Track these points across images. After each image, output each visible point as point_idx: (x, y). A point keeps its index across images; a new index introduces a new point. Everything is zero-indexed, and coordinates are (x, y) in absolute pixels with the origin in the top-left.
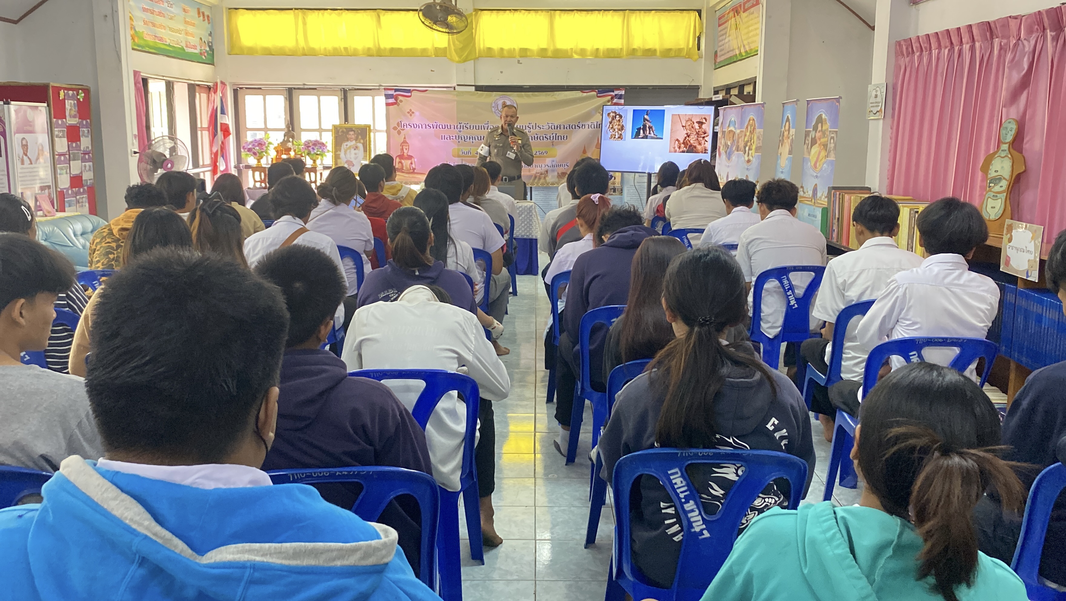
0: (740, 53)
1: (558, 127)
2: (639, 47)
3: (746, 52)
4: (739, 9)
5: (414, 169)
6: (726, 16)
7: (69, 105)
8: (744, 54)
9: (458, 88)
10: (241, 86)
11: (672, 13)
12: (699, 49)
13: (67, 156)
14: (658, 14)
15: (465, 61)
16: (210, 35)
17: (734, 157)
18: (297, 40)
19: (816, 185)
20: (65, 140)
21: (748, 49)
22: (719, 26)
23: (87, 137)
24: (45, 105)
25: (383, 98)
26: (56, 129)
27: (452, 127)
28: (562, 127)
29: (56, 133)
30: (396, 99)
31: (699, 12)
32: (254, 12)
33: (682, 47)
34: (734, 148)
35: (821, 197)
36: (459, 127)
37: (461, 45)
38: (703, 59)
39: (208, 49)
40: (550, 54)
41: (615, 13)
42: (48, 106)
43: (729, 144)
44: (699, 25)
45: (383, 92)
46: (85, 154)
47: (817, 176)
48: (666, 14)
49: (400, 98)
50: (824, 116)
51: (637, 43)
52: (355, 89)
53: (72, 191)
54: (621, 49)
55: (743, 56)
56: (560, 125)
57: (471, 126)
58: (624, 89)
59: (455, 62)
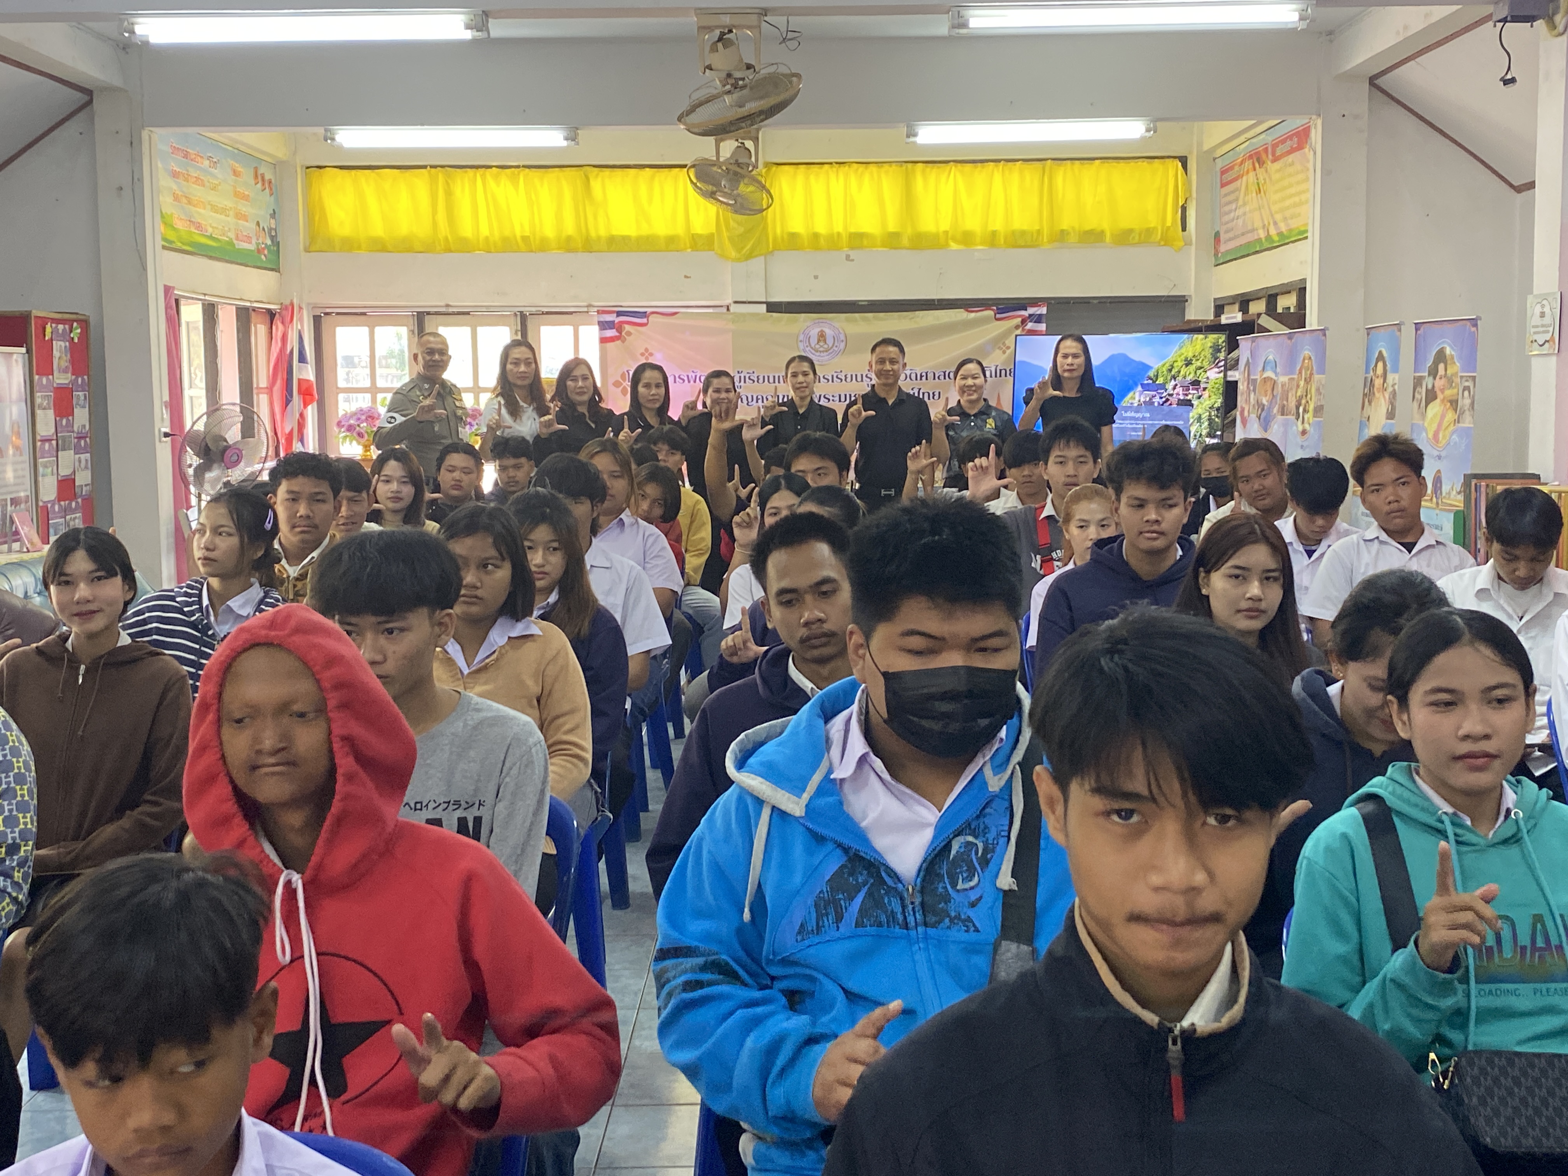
0: (1268, 237)
1: (922, 377)
2: (1073, 228)
3: (1280, 234)
4: (1264, 156)
6: (1237, 168)
7: (59, 348)
8: (1276, 238)
9: (734, 308)
10: (328, 310)
11: (1132, 163)
12: (1184, 229)
13: (54, 442)
14: (1107, 165)
15: (749, 257)
16: (273, 215)
17: (1276, 426)
18: (435, 224)
19: (1439, 471)
20: (51, 413)
21: (1283, 228)
22: (1223, 185)
23: (84, 407)
24: (23, 350)
25: (596, 328)
26: (39, 394)
29: (38, 401)
30: (620, 330)
31: (1184, 161)
32: (353, 172)
33: (1152, 225)
34: (1275, 410)
35: (1449, 493)
37: (742, 230)
38: (1193, 247)
39: (269, 242)
40: (905, 242)
41: (1027, 166)
42: (28, 352)
43: (1265, 401)
44: (1184, 184)
46: (79, 438)
47: (1439, 457)
48: (1122, 164)
49: (627, 328)
50: (1448, 351)
51: (1067, 221)
52: (543, 313)
53: (60, 505)
54: (1038, 232)
55: (1273, 241)
56: (926, 373)
57: (760, 378)
58: (1046, 305)
59: (730, 260)
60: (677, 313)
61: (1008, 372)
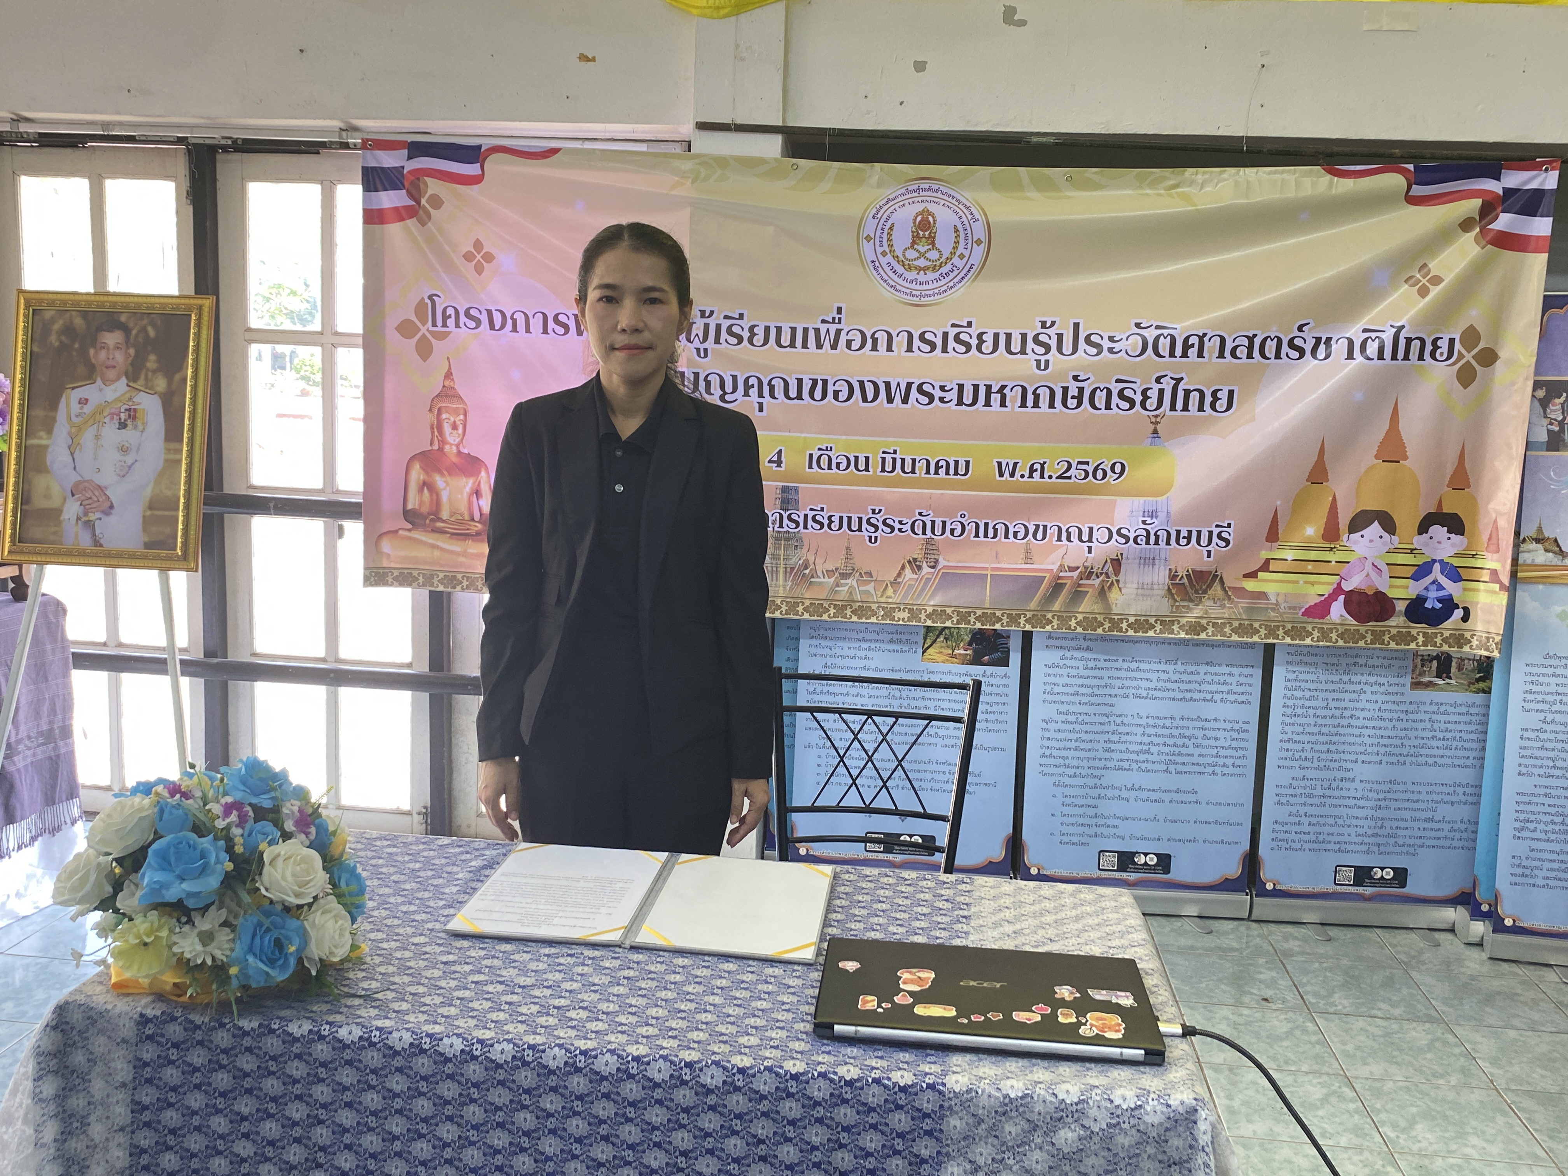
1: (1189, 346)
9: (700, 143)
15: (744, 4)
25: (358, 185)
28: (1212, 346)
30: (415, 192)
45: (358, 161)
49: (433, 186)
56: (1201, 338)
57: (756, 330)
58: (1557, 164)
59: (694, 11)
60: (555, 151)
61: (1429, 348)
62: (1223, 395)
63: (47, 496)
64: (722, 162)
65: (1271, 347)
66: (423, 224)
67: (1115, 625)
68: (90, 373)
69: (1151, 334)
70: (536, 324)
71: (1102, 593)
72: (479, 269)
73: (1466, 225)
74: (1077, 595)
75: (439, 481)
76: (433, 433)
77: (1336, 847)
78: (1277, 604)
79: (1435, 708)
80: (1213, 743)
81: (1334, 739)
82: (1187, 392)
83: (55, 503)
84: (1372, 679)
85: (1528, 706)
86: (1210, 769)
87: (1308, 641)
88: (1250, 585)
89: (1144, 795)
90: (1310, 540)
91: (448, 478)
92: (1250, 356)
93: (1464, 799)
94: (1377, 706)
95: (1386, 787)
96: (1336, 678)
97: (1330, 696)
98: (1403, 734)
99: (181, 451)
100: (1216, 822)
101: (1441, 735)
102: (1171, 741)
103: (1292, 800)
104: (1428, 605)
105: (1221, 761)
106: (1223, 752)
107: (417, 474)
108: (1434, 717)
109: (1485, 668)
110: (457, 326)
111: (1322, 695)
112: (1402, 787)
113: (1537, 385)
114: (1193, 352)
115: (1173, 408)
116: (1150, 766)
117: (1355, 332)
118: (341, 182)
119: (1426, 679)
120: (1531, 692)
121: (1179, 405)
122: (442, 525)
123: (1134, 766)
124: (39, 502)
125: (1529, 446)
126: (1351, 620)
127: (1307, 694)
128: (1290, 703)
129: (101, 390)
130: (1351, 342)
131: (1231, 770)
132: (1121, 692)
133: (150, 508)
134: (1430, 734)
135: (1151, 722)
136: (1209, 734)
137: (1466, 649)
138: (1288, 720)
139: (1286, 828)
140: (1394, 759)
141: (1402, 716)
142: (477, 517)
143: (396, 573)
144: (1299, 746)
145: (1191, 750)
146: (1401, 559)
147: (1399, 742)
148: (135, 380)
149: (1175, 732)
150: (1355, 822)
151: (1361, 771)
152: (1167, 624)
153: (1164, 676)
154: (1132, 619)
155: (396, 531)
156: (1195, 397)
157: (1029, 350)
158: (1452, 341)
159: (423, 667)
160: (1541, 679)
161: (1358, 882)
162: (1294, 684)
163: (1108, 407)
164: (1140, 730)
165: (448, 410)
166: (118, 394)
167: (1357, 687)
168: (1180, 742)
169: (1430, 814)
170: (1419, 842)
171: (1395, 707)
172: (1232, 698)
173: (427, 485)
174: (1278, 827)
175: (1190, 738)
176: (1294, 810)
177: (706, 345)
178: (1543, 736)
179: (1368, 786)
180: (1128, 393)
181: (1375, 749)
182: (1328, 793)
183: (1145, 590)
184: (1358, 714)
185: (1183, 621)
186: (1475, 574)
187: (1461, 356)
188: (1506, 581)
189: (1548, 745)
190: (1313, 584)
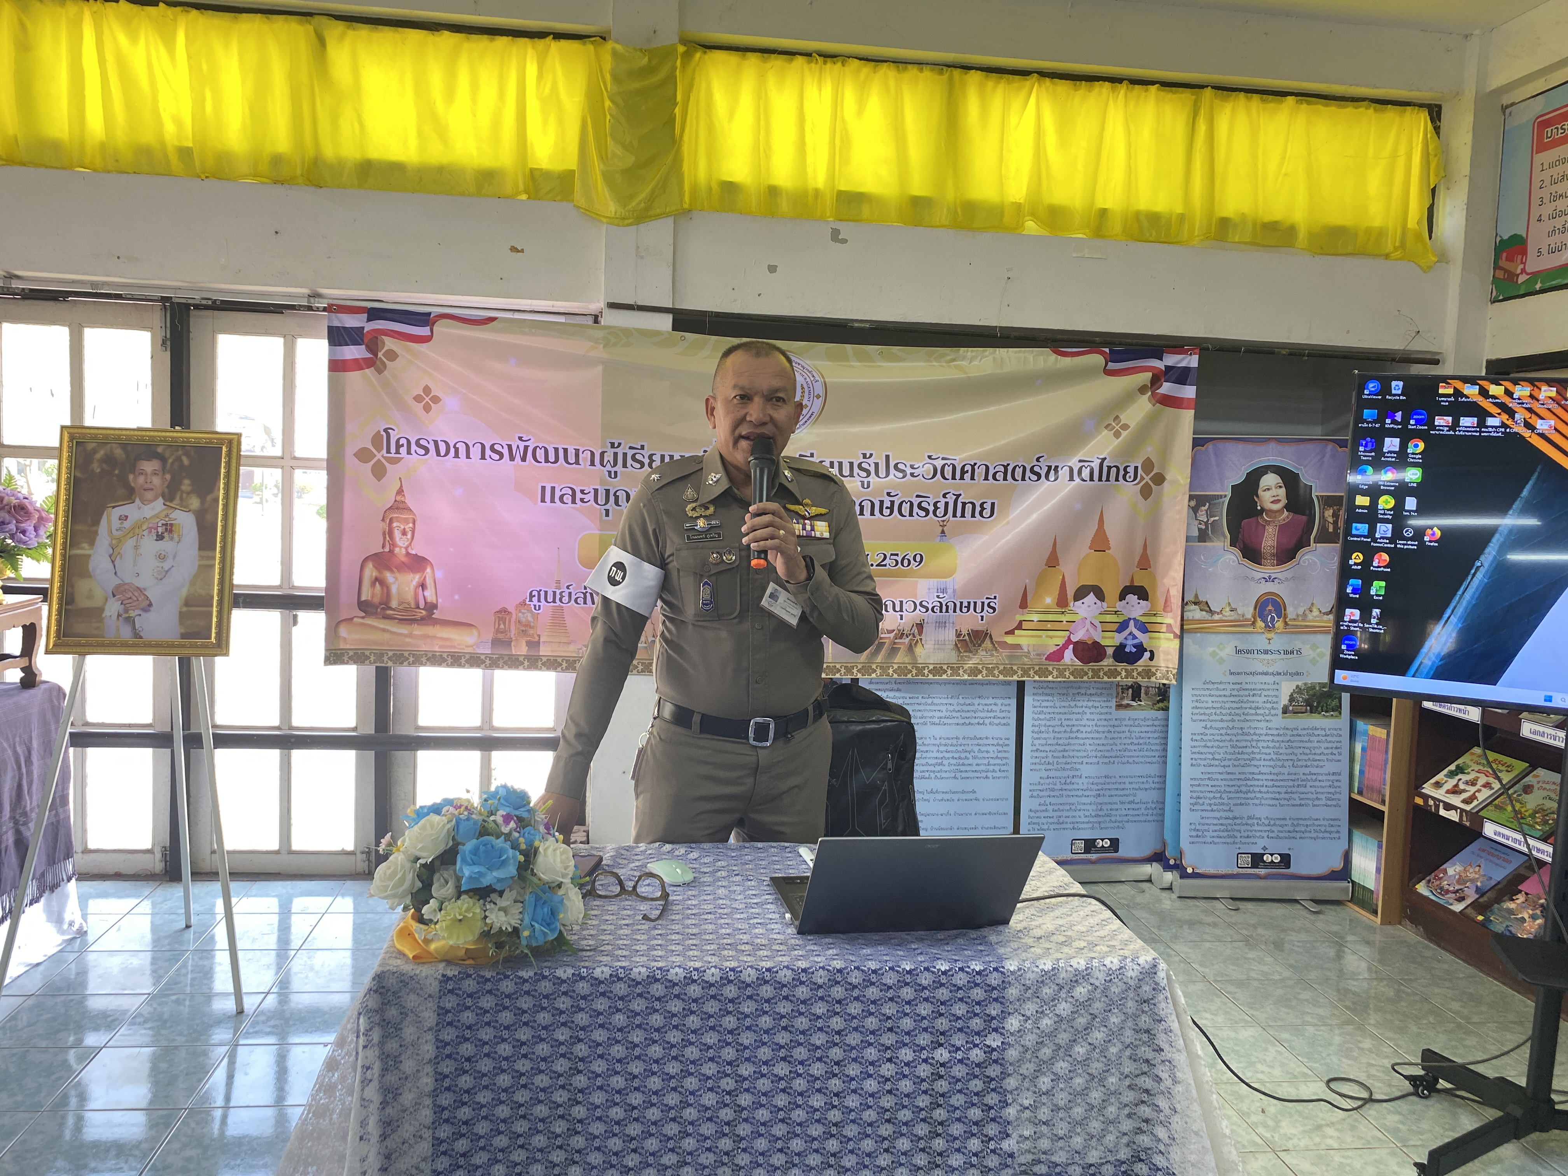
1: (965, 472)
2: (1245, 215)
5: (431, 607)
9: (608, 318)
12: (1431, 232)
14: (1308, 107)
15: (642, 217)
25: (324, 340)
27: (585, 457)
28: (980, 472)
30: (373, 348)
31: (1436, 113)
36: (609, 457)
38: (1450, 262)
41: (1169, 92)
44: (1432, 156)
45: (324, 321)
48: (1331, 109)
49: (389, 343)
51: (1236, 202)
52: (218, 306)
56: (973, 466)
57: (654, 458)
58: (1197, 351)
59: (604, 220)
60: (492, 319)
61: (1122, 473)
62: (988, 506)
63: (90, 597)
64: (627, 332)
65: (1019, 471)
66: (380, 372)
67: (920, 671)
68: (130, 495)
69: (939, 463)
70: (476, 452)
71: (911, 648)
72: (427, 408)
73: (1142, 390)
74: (894, 650)
75: (389, 577)
76: (385, 538)
77: (1071, 826)
78: (1029, 652)
79: (1131, 723)
80: (985, 755)
81: (1067, 748)
82: (964, 504)
83: (96, 603)
84: (1090, 704)
85: (1194, 717)
86: (984, 775)
87: (1050, 678)
88: (1010, 640)
89: (940, 796)
90: (1048, 607)
91: (397, 574)
92: (1005, 479)
93: (1153, 786)
94: (1094, 723)
95: (1102, 780)
96: (1066, 704)
97: (1063, 717)
98: (1112, 742)
99: (214, 558)
100: (990, 813)
101: (1136, 741)
102: (956, 755)
103: (1042, 794)
104: (1127, 650)
105: (991, 768)
106: (992, 762)
107: (370, 571)
108: (1132, 729)
109: (1163, 694)
110: (409, 453)
111: (1057, 717)
112: (1113, 780)
113: (1191, 498)
114: (967, 476)
115: (954, 516)
116: (944, 775)
117: (1074, 463)
118: (301, 336)
119: (1125, 702)
120: (1196, 708)
121: (959, 513)
122: (391, 612)
123: (933, 775)
124: (82, 602)
125: (1188, 539)
126: (1078, 662)
127: (1048, 716)
128: (1036, 723)
129: (139, 508)
130: (1071, 470)
131: (998, 774)
132: (922, 721)
133: (187, 604)
134: (1129, 741)
135: (943, 742)
136: (983, 749)
137: (1153, 679)
138: (1036, 736)
139: (1037, 814)
140: (1107, 760)
141: (1112, 729)
142: (422, 605)
143: (351, 653)
144: (1044, 754)
145: (970, 761)
146: (1109, 618)
147: (1109, 748)
148: (171, 500)
149: (960, 748)
150: (1083, 807)
151: (1086, 770)
152: (955, 670)
153: (951, 708)
154: (931, 667)
155: (352, 619)
156: (969, 507)
157: (855, 474)
158: (1136, 468)
159: (370, 730)
160: (1202, 699)
161: (1087, 850)
162: (1039, 709)
163: (911, 515)
164: (935, 748)
165: (398, 520)
166: (156, 512)
167: (1080, 710)
168: (963, 755)
169: (1131, 799)
170: (1126, 819)
171: (1105, 723)
172: (997, 721)
173: (378, 581)
174: (1033, 814)
175: (969, 752)
176: (1042, 801)
177: (615, 469)
178: (1205, 738)
179: (1091, 780)
180: (924, 505)
181: (1094, 754)
182: (1064, 787)
183: (939, 645)
184: (1082, 729)
185: (966, 667)
186: (1157, 627)
187: (1142, 479)
188: (1178, 632)
189: (1209, 744)
190: (1051, 637)
